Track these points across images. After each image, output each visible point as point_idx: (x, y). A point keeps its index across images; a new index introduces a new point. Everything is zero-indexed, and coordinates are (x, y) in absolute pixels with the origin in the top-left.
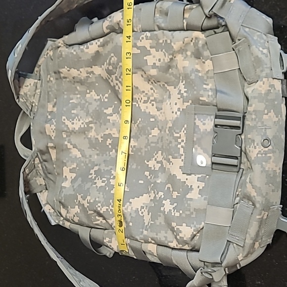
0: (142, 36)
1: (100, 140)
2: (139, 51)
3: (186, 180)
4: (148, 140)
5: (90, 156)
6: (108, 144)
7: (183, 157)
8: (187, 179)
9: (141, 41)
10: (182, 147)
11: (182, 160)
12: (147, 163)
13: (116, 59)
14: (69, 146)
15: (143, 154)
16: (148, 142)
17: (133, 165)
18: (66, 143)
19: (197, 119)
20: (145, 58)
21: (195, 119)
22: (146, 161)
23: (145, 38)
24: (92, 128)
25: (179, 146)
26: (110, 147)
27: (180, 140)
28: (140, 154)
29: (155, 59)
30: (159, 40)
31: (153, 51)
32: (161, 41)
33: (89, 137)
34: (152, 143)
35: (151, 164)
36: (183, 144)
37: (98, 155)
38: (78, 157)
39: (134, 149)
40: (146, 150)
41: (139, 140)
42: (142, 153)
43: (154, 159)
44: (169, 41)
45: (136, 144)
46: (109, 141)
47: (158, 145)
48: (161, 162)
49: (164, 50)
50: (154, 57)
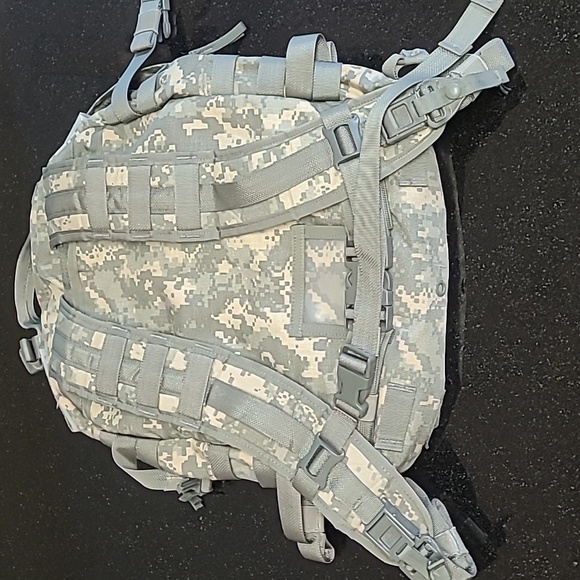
0: (211, 101)
1: (137, 281)
2: (206, 126)
3: (295, 348)
4: (214, 281)
5: (126, 310)
6: (146, 289)
7: (289, 310)
8: (297, 347)
9: (208, 109)
10: (287, 293)
11: (288, 315)
12: (216, 318)
13: (164, 138)
14: (94, 295)
15: (206, 305)
16: (214, 285)
17: (190, 323)
18: (87, 289)
19: (309, 247)
20: (215, 137)
21: (306, 247)
22: (212, 316)
23: (215, 104)
24: (123, 261)
25: (282, 292)
26: (151, 293)
27: (282, 283)
28: (199, 304)
29: (231, 139)
30: (237, 108)
31: (227, 126)
32: (239, 111)
33: (121, 277)
34: (219, 285)
35: (224, 318)
36: (288, 289)
37: (137, 307)
38: (107, 312)
39: (191, 296)
40: (211, 297)
41: (199, 280)
42: (203, 303)
43: (227, 310)
44: (256, 112)
45: (194, 288)
46: (148, 284)
47: (229, 289)
48: (241, 317)
49: (247, 126)
50: (229, 136)
